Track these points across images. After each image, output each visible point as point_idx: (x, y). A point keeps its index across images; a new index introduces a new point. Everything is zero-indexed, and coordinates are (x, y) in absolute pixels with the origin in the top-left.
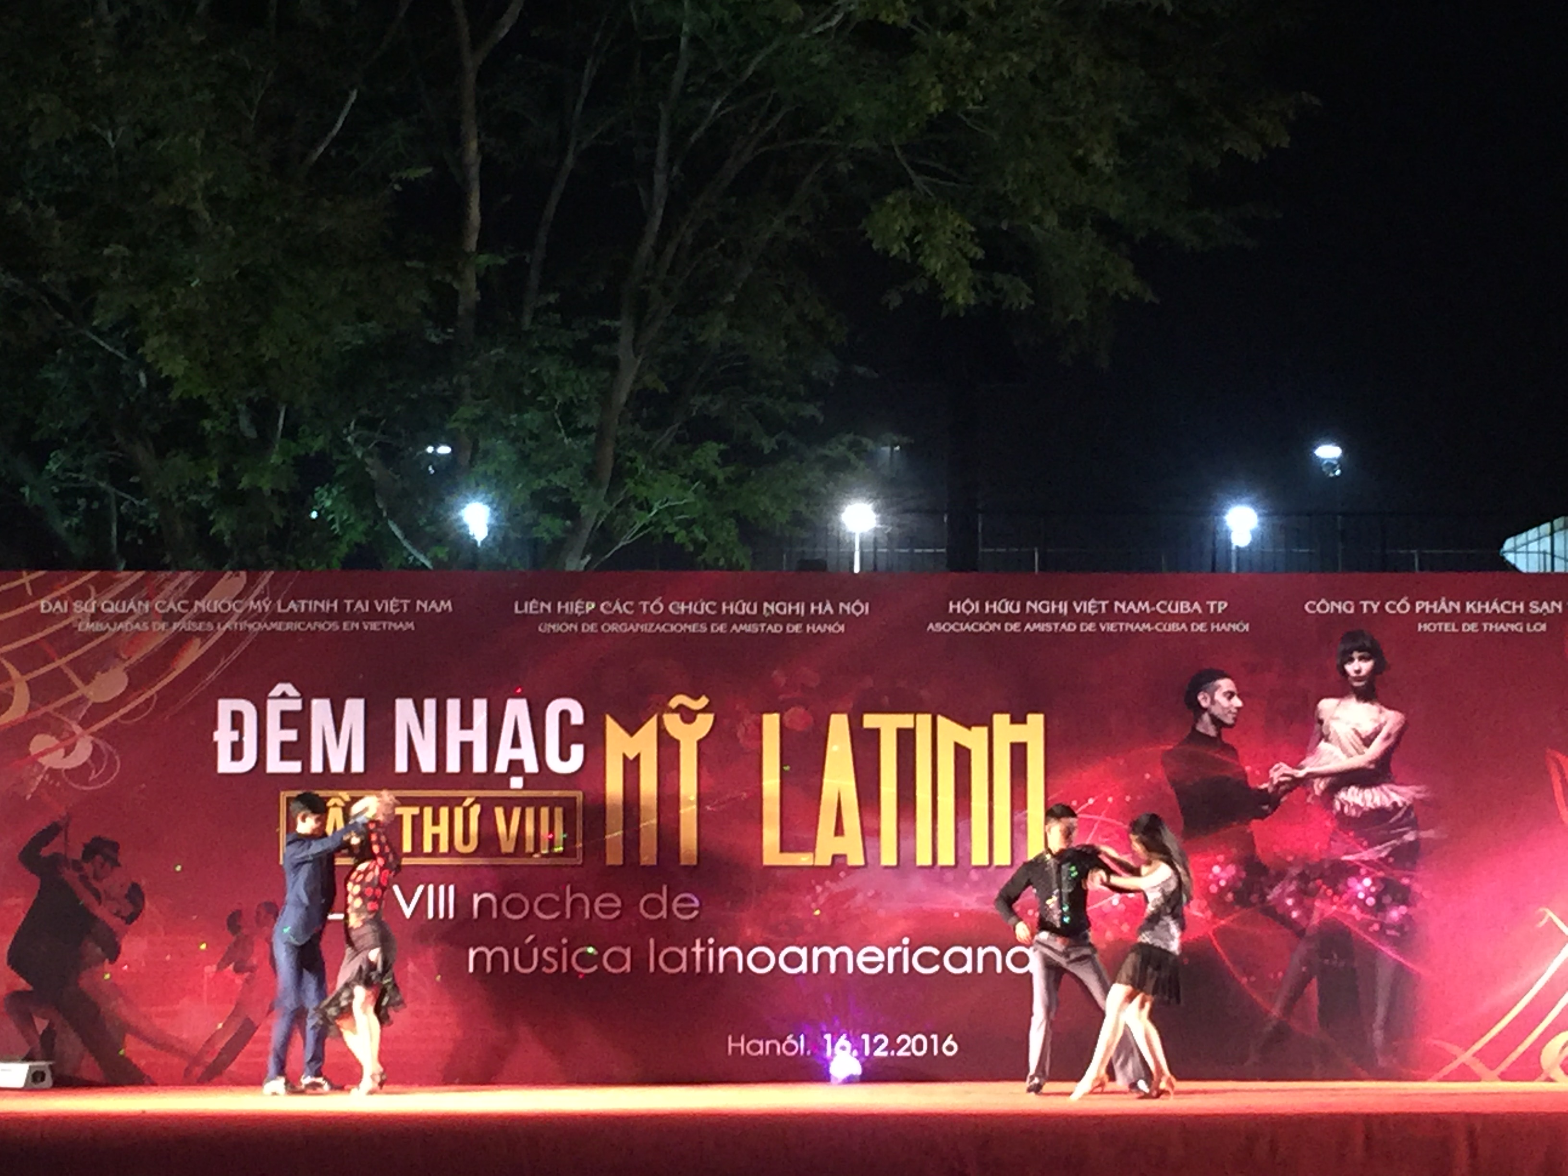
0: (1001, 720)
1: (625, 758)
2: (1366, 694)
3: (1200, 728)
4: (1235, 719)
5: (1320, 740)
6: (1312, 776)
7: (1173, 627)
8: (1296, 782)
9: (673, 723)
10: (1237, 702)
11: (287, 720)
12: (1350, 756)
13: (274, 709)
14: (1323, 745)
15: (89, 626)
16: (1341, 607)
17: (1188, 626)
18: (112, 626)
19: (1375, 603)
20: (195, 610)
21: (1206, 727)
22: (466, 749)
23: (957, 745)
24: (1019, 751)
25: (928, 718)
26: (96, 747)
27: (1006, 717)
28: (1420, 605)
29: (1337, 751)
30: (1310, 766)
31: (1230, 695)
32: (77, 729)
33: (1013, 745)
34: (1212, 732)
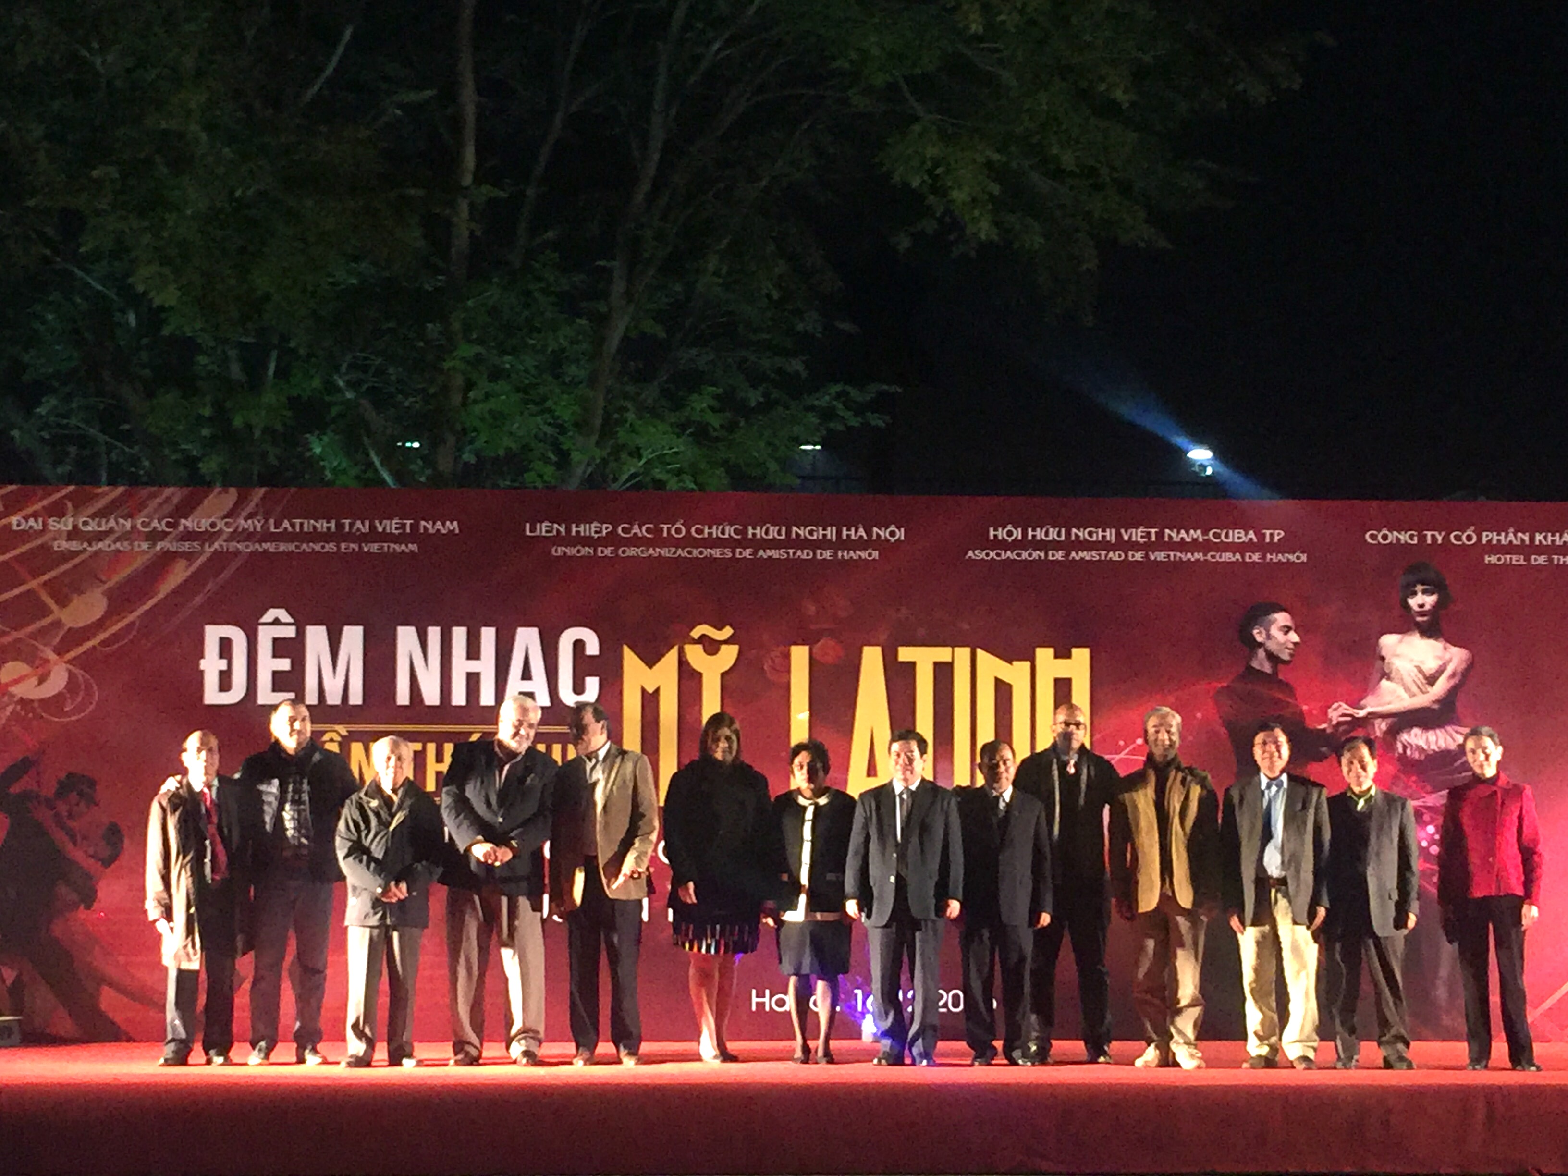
0: (1044, 655)
1: (643, 691)
2: (1429, 631)
3: (1255, 664)
4: (1291, 655)
5: (1381, 679)
6: (1373, 716)
7: (1227, 557)
8: (1357, 723)
9: (695, 655)
10: (1294, 637)
11: (280, 648)
12: (1413, 695)
13: (266, 636)
14: (1384, 683)
15: (64, 545)
16: (1404, 537)
17: (1243, 557)
18: (90, 545)
19: (1440, 534)
20: (181, 528)
21: (1261, 662)
22: (473, 680)
23: (997, 680)
24: (1063, 687)
25: (967, 650)
26: (71, 676)
27: (1050, 651)
28: (1487, 536)
29: (1401, 691)
30: (1371, 705)
31: (1287, 630)
32: (52, 656)
33: (1057, 681)
34: (1267, 668)
